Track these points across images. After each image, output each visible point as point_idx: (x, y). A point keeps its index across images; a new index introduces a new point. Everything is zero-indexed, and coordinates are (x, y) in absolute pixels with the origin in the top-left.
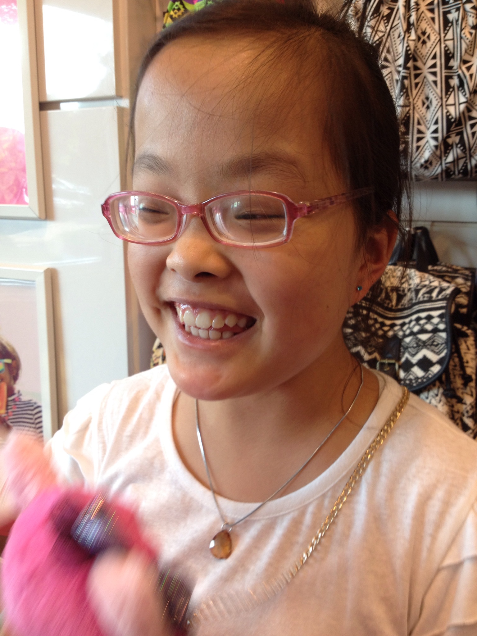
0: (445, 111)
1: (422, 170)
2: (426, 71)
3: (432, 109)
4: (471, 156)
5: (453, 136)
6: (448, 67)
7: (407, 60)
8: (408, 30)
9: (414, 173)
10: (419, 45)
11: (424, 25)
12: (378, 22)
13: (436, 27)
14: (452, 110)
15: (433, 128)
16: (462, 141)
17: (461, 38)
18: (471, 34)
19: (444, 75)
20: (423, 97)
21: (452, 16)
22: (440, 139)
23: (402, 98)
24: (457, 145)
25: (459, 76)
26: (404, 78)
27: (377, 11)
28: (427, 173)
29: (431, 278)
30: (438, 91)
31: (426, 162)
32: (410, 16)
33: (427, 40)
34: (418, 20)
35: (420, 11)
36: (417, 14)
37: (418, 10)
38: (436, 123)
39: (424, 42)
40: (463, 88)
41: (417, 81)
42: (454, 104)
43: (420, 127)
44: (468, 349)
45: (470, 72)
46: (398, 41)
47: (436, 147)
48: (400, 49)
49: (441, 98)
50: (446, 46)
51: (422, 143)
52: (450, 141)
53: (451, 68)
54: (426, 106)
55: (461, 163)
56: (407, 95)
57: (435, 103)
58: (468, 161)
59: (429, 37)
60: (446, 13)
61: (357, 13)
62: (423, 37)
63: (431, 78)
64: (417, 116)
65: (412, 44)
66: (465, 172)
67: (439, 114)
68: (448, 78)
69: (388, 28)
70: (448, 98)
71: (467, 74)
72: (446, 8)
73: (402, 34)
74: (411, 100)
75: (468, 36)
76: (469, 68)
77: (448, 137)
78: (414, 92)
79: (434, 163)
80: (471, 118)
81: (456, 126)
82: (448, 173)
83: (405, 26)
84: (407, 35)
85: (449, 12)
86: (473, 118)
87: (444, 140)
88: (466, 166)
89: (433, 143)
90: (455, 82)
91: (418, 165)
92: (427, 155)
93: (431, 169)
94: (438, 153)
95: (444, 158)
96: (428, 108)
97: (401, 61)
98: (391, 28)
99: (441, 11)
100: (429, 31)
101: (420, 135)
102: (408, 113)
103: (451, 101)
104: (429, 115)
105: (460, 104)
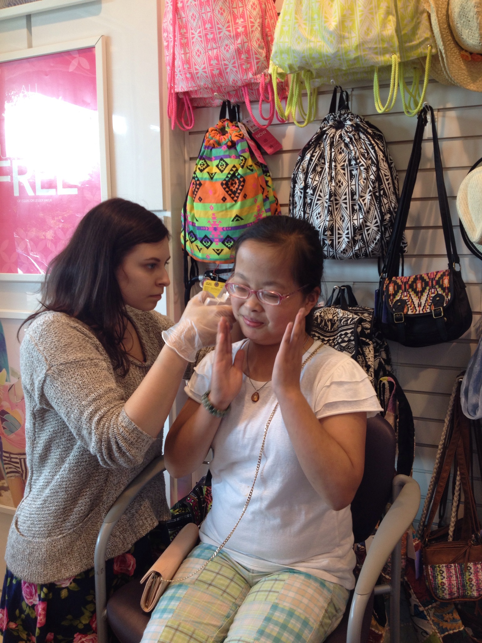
0: (352, 223)
1: (342, 254)
2: (341, 201)
3: (345, 222)
4: (368, 246)
5: (358, 236)
6: (353, 200)
7: (330, 196)
8: (331, 181)
9: (338, 256)
10: (337, 188)
11: (339, 177)
12: (315, 176)
13: (346, 178)
14: (356, 222)
15: (346, 232)
16: (362, 238)
17: (359, 184)
18: (364, 182)
19: (351, 204)
20: (340, 215)
21: (354, 172)
22: (350, 238)
23: (329, 217)
24: (360, 240)
25: (359, 204)
26: (329, 206)
27: (314, 170)
28: (345, 256)
29: (349, 313)
30: (348, 212)
31: (344, 250)
32: (332, 173)
33: (341, 185)
34: (336, 174)
35: (337, 170)
36: (335, 172)
37: (336, 169)
38: (348, 229)
39: (340, 186)
40: (361, 211)
41: (337, 207)
42: (357, 219)
43: (339, 231)
44: (370, 352)
45: (365, 202)
46: (326, 186)
47: (349, 242)
48: (327, 190)
49: (350, 216)
50: (352, 188)
51: (341, 240)
52: (356, 238)
53: (355, 200)
54: (342, 220)
55: (363, 250)
56: (332, 214)
57: (347, 218)
58: (367, 249)
59: (342, 184)
60: (351, 171)
61: (304, 170)
62: (339, 184)
63: (344, 205)
64: (337, 225)
65: (333, 188)
66: (366, 255)
67: (349, 224)
68: (353, 205)
69: (321, 179)
70: (353, 216)
71: (363, 204)
72: (351, 168)
73: (328, 183)
74: (334, 217)
75: (363, 184)
76: (363, 200)
77: (355, 236)
78: (336, 213)
79: (348, 250)
80: (367, 226)
81: (359, 230)
82: (357, 256)
83: (329, 179)
84: (330, 183)
85: (353, 170)
86: (368, 226)
87: (353, 238)
88: (366, 252)
89: (347, 240)
90: (357, 207)
91: (340, 252)
92: (344, 246)
93: (347, 253)
94: (350, 245)
95: (354, 248)
96: (343, 221)
97: (327, 197)
98: (322, 179)
99: (349, 169)
100: (342, 180)
101: (339, 236)
102: (332, 224)
103: (355, 217)
104: (344, 225)
105: (360, 219)
